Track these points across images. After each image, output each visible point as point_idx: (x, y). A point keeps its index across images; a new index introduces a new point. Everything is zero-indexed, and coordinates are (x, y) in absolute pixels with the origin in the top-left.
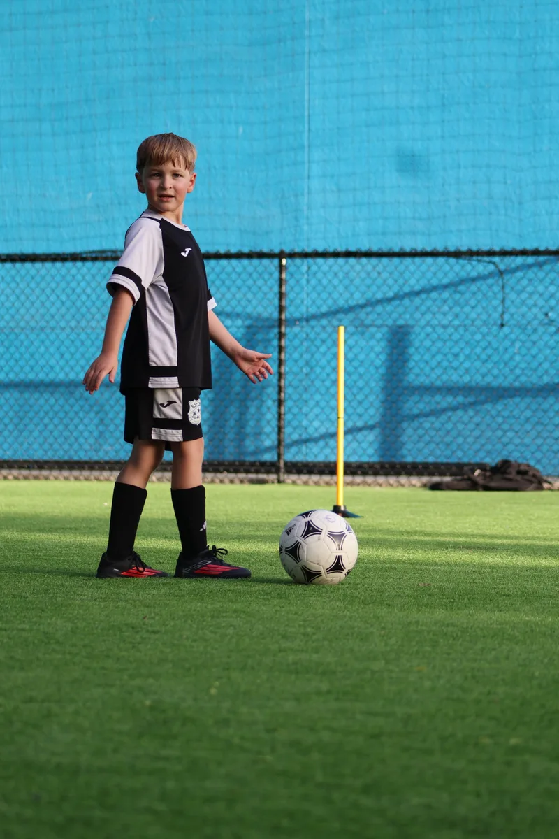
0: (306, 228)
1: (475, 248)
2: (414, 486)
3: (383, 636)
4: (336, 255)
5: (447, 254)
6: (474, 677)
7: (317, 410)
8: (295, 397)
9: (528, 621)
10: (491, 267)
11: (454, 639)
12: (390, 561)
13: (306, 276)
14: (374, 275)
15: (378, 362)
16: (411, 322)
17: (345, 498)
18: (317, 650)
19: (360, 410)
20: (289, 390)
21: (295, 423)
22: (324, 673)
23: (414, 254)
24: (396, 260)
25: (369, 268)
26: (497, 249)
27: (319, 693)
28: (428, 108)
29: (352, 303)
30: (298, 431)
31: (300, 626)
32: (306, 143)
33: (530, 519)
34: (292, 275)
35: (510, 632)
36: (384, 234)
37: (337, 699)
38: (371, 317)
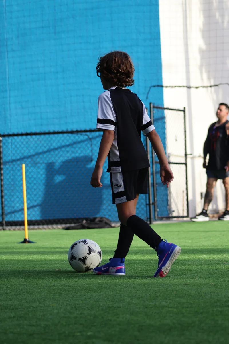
0: (9, 124)
1: (79, 129)
2: (59, 228)
3: (39, 292)
4: (22, 135)
5: (68, 132)
6: (75, 307)
7: (17, 199)
8: (8, 194)
9: (100, 283)
10: (86, 137)
11: (69, 292)
12: (45, 260)
13: (10, 144)
14: (38, 142)
15: (42, 178)
16: (54, 161)
17: (29, 235)
18: (11, 300)
19: (35, 198)
20: (6, 192)
21: (9, 205)
22: (13, 309)
23: (54, 133)
24: (47, 136)
25: (36, 139)
26: (88, 129)
27: (10, 318)
28: (57, 72)
29: (29, 154)
30: (10, 208)
31: (5, 289)
32: (8, 89)
33: (105, 240)
34: (4, 144)
35: (92, 288)
36: (42, 125)
37: (17, 320)
38: (38, 160)
